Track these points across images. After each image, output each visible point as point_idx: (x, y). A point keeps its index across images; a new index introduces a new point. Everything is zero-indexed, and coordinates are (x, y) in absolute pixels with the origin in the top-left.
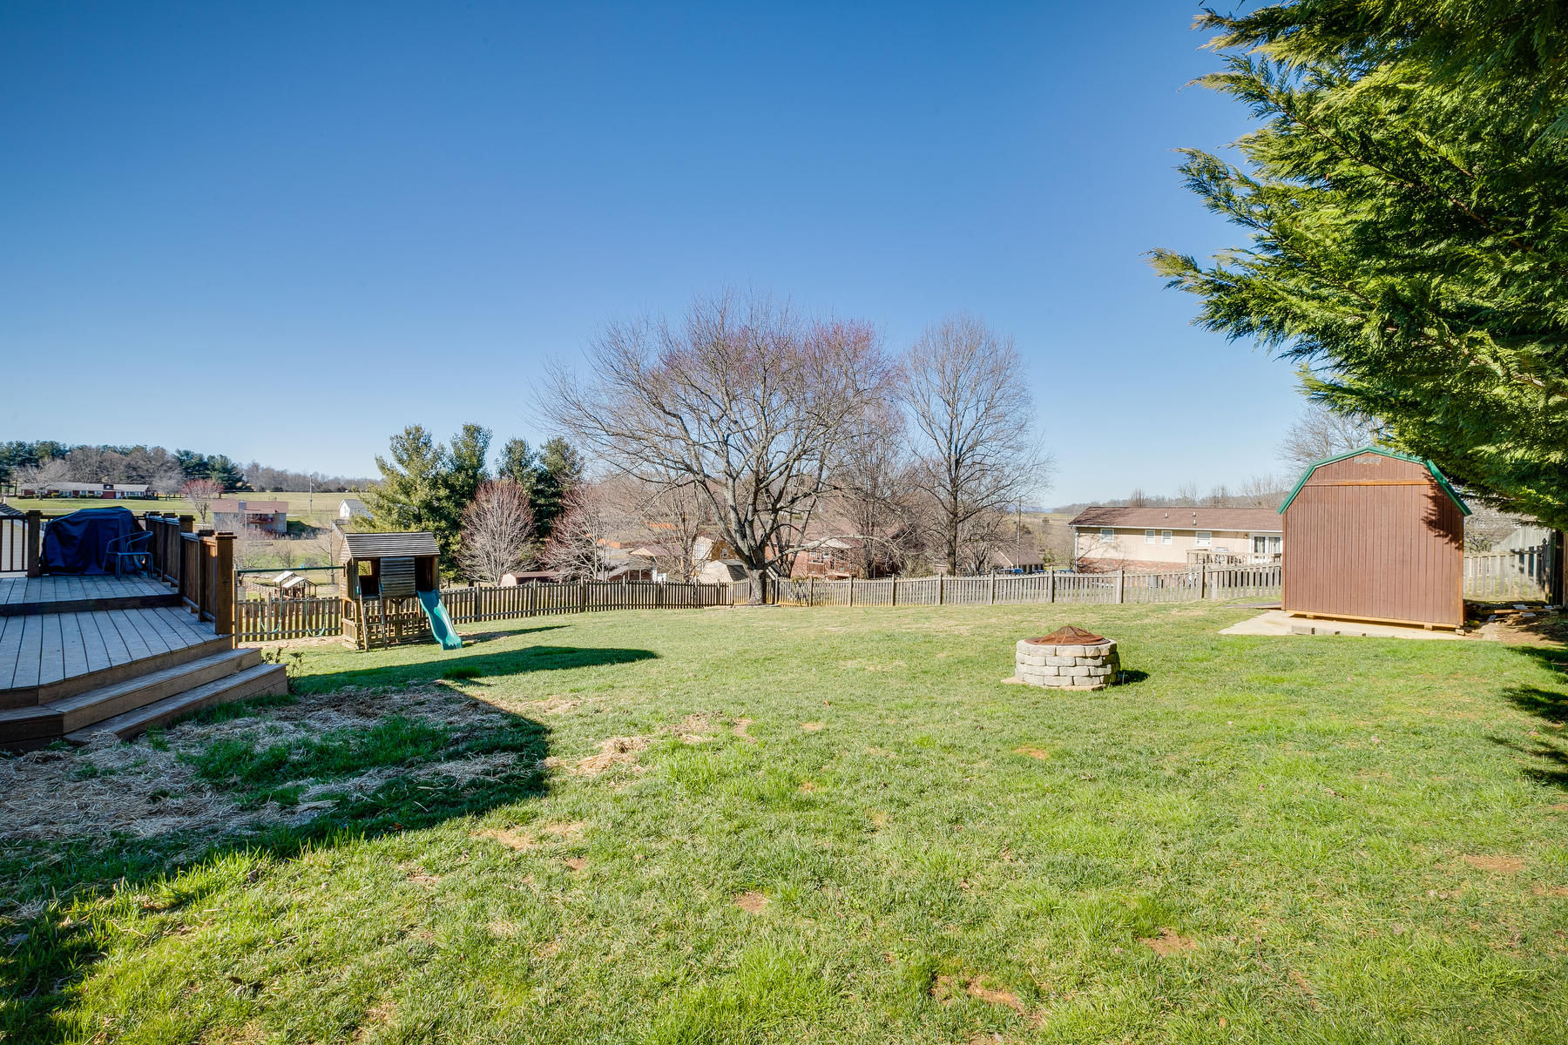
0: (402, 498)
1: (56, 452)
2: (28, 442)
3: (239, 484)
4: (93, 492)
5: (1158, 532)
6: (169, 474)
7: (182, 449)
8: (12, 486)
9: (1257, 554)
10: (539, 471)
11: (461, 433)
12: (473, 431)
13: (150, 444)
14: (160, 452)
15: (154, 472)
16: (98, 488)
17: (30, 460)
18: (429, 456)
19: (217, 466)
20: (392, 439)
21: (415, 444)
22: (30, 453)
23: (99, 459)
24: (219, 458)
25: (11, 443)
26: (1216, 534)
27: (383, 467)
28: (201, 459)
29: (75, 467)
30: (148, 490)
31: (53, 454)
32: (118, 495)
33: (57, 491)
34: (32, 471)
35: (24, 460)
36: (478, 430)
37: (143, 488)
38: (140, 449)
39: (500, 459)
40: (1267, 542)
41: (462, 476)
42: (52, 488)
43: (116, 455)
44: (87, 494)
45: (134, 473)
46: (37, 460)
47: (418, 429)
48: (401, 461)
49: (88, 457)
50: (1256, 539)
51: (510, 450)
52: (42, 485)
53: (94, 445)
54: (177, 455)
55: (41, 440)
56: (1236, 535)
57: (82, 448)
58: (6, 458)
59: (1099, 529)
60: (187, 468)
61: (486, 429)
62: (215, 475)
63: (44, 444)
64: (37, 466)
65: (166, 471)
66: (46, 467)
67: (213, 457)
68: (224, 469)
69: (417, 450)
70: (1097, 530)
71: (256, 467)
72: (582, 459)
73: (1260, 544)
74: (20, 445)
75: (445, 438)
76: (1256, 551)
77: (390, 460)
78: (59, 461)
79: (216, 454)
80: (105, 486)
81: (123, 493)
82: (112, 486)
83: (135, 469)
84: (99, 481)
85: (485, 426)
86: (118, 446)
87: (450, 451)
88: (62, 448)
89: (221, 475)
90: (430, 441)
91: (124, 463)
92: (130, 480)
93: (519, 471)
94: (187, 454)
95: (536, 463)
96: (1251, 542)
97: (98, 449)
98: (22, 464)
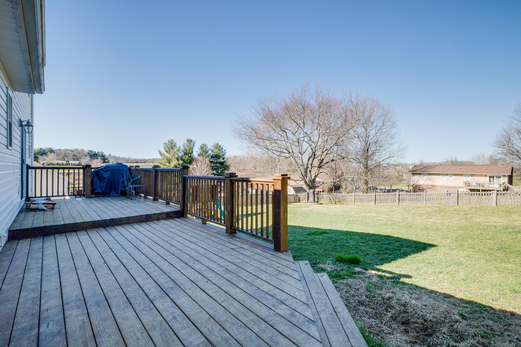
0: (168, 164)
1: (52, 151)
2: (43, 148)
3: (107, 161)
4: (63, 163)
5: (447, 175)
6: (86, 157)
7: (89, 150)
8: (39, 162)
9: (490, 183)
10: (211, 155)
11: (186, 142)
12: (190, 141)
13: (80, 148)
14: (83, 151)
15: (81, 157)
16: (65, 162)
17: (44, 153)
18: (176, 150)
19: (100, 155)
20: (164, 144)
21: (171, 146)
22: (44, 151)
23: (65, 153)
24: (100, 152)
25: (38, 148)
26: (472, 175)
27: (161, 154)
28: (95, 153)
29: (58, 155)
30: (79, 163)
31: (51, 152)
32: (71, 164)
33: (52, 163)
34: (45, 157)
35: (42, 153)
36: (191, 141)
37: (78, 162)
38: (77, 150)
39: (198, 151)
40: (495, 178)
41: (187, 157)
42: (51, 162)
43: (70, 152)
44: (61, 164)
45: (75, 157)
46: (46, 154)
47: (172, 141)
48: (167, 151)
49: (61, 152)
50: (490, 177)
51: (201, 148)
52: (48, 161)
53: (63, 149)
54: (88, 151)
55: (47, 147)
56: (481, 176)
57: (59, 150)
58: (37, 153)
59: (421, 173)
60: (91, 156)
61: (194, 140)
62: (99, 158)
63: (48, 148)
64: (46, 155)
65: (85, 157)
66: (49, 156)
67: (99, 152)
68: (102, 156)
69: (172, 148)
70: (421, 174)
71: (110, 155)
72: (225, 150)
73: (492, 179)
74: (41, 149)
75: (181, 143)
76: (490, 182)
77: (163, 151)
78: (53, 154)
79: (100, 151)
80: (67, 161)
81: (72, 164)
82: (69, 161)
83: (75, 156)
84: (64, 160)
85: (193, 139)
86: (70, 149)
87: (182, 148)
88: (53, 150)
89: (101, 158)
90: (176, 145)
91: (72, 154)
92: (74, 159)
93: (205, 155)
94: (91, 151)
95: (210, 152)
96: (488, 178)
97: (64, 150)
98: (42, 155)
